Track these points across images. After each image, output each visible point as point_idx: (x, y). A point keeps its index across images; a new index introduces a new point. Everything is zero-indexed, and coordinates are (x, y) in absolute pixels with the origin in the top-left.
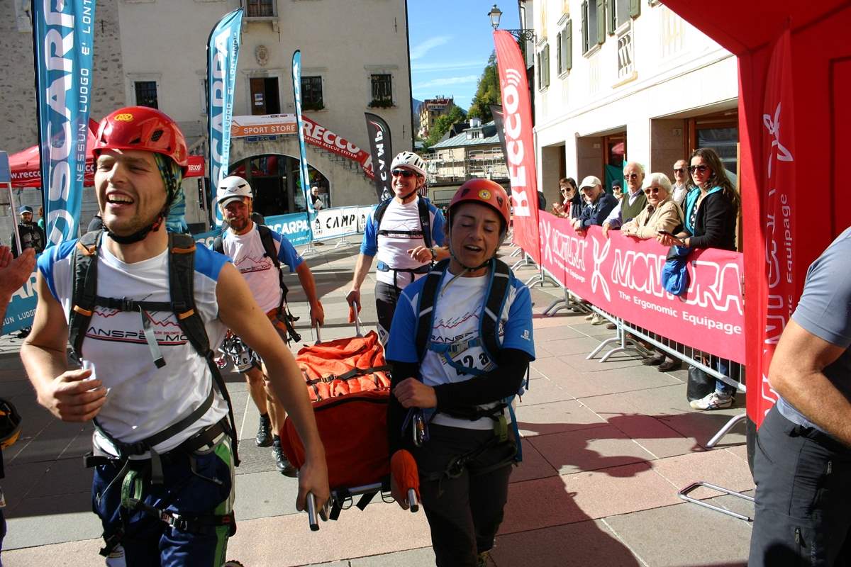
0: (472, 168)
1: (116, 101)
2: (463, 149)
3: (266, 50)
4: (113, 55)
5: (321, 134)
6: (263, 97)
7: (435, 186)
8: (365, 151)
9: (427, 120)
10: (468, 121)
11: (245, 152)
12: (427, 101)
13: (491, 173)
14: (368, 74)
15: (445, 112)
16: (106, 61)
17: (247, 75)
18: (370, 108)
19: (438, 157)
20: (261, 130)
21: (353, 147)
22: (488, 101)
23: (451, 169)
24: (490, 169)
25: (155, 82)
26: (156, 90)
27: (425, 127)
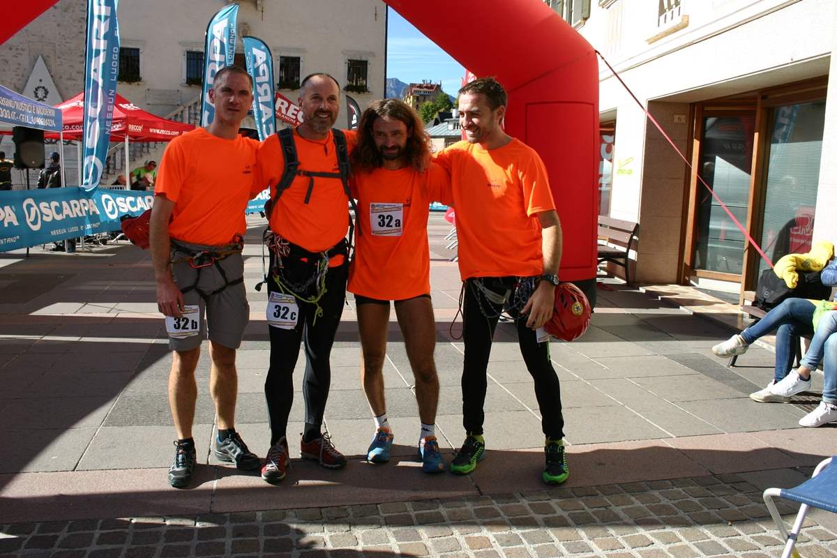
2: (443, 139)
3: (248, 27)
5: (296, 113)
12: (413, 85)
14: (347, 58)
15: (431, 97)
18: (348, 92)
25: (138, 50)
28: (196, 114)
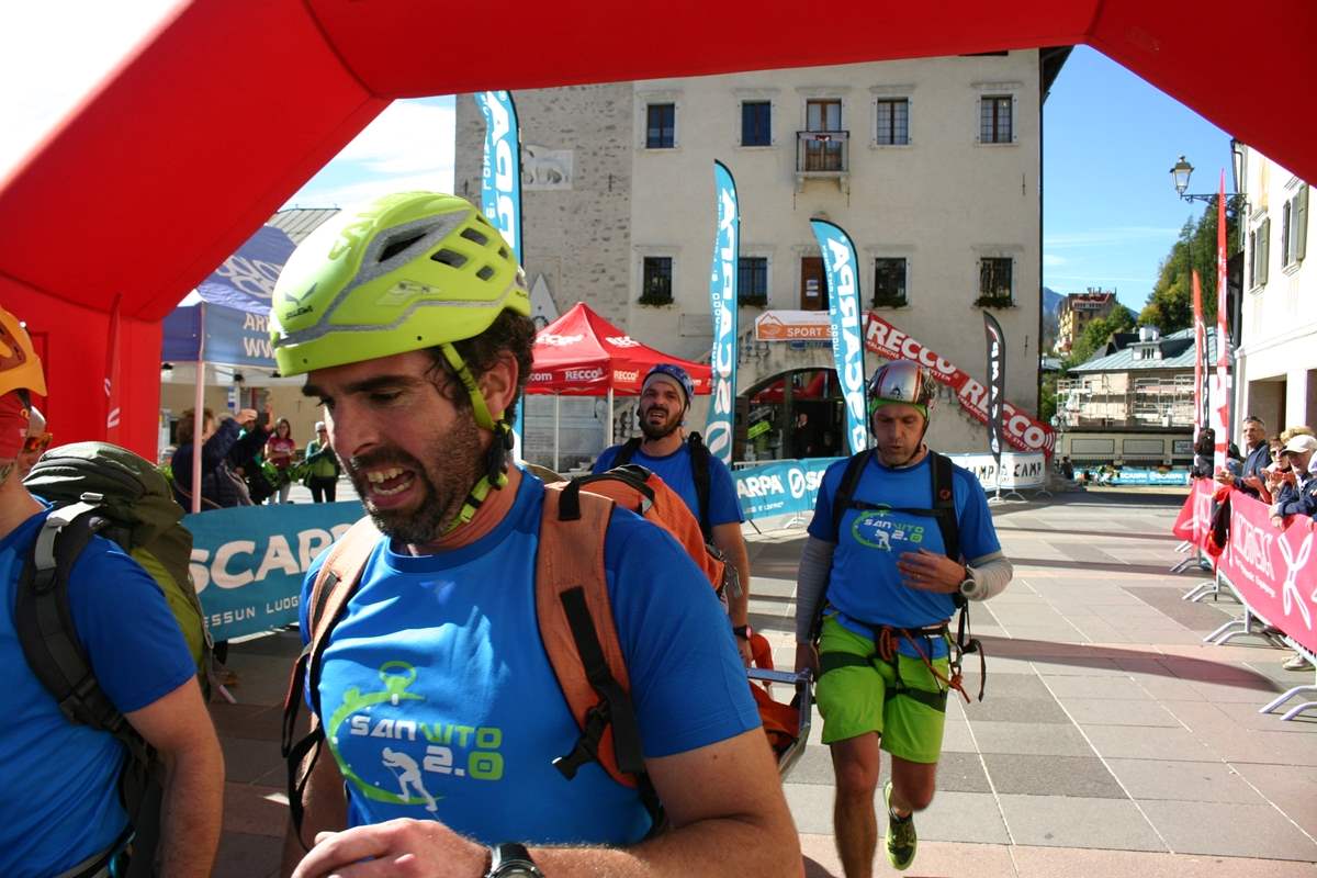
0: (1138, 406)
1: (618, 281)
2: (1126, 375)
4: (620, 220)
5: (899, 342)
6: (818, 285)
7: (1074, 430)
8: (965, 372)
9: (1070, 326)
10: (1138, 330)
11: (786, 361)
12: (1073, 296)
13: (1170, 417)
14: (978, 256)
15: (1102, 312)
16: (609, 229)
17: (799, 253)
18: (976, 307)
19: (1084, 385)
20: (812, 332)
21: (946, 365)
22: (1174, 299)
23: (1103, 405)
24: (1169, 409)
25: (670, 259)
26: (670, 268)
27: (1067, 336)
28: (749, 348)
